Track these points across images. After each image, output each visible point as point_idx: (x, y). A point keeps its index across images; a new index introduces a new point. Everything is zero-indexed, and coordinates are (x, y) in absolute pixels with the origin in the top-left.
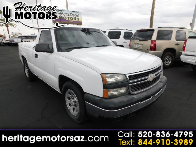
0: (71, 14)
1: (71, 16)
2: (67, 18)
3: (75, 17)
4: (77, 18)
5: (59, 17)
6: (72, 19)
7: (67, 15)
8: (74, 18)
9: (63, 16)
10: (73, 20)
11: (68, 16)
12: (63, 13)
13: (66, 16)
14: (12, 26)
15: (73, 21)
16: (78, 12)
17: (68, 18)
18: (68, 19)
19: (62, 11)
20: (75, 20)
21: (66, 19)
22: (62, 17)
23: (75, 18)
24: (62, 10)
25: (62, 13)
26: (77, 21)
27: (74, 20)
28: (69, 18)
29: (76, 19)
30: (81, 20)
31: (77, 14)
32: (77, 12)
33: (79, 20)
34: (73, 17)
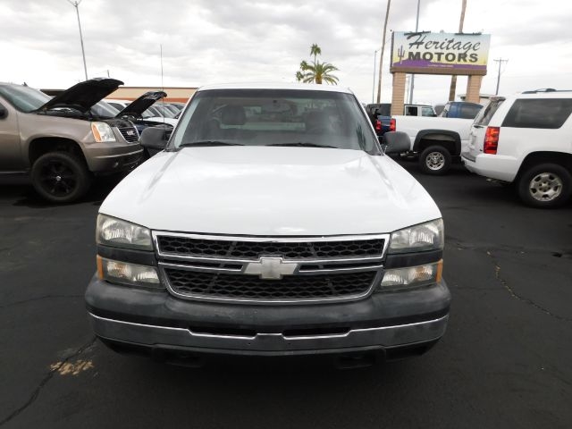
0: (452, 41)
1: (451, 51)
2: (435, 57)
3: (462, 51)
4: (471, 56)
5: (411, 54)
6: (450, 57)
7: (436, 48)
8: (460, 55)
9: (422, 50)
10: (456, 62)
11: (439, 50)
12: (425, 41)
13: (432, 50)
14: (330, 83)
15: (455, 66)
16: (479, 34)
17: (439, 55)
18: (439, 59)
19: (423, 36)
20: (462, 62)
21: (432, 61)
22: (418, 54)
23: (462, 56)
24: (424, 32)
25: (421, 43)
26: (468, 63)
27: (459, 60)
28: (443, 57)
29: (468, 58)
30: (485, 62)
31: (474, 41)
32: (473, 34)
33: (476, 60)
34: (456, 52)
